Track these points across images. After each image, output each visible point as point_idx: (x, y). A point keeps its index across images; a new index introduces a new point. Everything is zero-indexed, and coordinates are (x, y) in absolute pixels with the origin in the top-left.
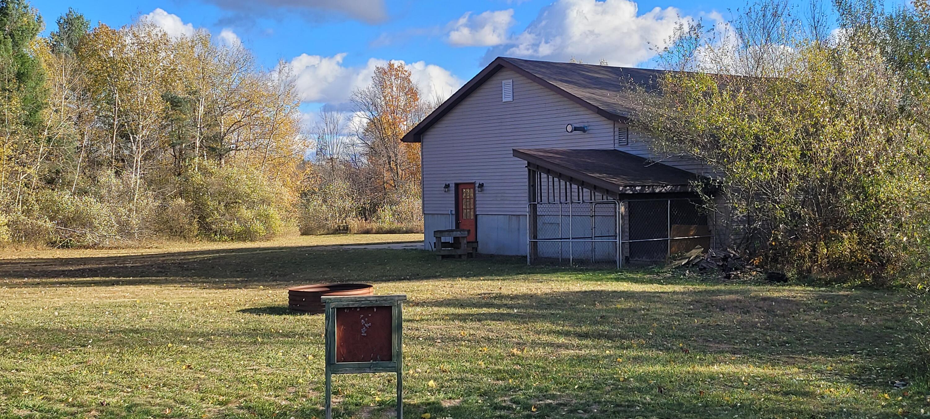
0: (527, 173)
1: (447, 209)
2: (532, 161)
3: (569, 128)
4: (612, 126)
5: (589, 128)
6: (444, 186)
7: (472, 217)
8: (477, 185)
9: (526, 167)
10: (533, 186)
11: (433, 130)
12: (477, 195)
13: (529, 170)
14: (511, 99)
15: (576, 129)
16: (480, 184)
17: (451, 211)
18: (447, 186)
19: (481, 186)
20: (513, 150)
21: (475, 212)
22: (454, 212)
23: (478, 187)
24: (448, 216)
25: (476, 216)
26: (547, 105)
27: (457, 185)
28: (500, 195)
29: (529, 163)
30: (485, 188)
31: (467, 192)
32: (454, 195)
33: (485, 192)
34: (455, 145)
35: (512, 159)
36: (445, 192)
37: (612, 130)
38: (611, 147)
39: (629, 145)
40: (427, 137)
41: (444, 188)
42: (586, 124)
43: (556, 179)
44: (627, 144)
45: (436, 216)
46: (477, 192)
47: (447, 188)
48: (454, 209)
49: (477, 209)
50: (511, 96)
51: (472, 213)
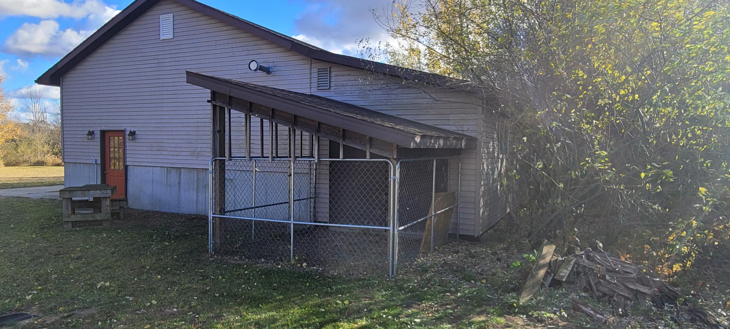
0: (211, 112)
1: (92, 158)
2: (220, 89)
3: (254, 66)
4: (308, 66)
5: (276, 69)
6: (87, 132)
7: (122, 167)
8: (128, 133)
9: (209, 101)
10: (219, 131)
11: (73, 72)
12: (127, 144)
13: (214, 107)
14: (171, 36)
15: (261, 68)
16: (130, 132)
17: (96, 160)
18: (91, 133)
19: (133, 134)
20: (186, 72)
21: (125, 161)
22: (99, 162)
23: (128, 135)
24: (92, 165)
25: (126, 167)
26: (218, 43)
27: (103, 133)
28: (156, 145)
29: (214, 94)
30: (137, 137)
31: (116, 141)
32: (99, 143)
33: (137, 141)
34: (100, 88)
35: (185, 88)
36: (88, 139)
37: (308, 71)
38: (307, 92)
39: (332, 89)
40: (67, 79)
41: (88, 134)
42: (271, 65)
43: (266, 123)
44: (329, 89)
45: (78, 165)
46: (127, 140)
47: (91, 135)
48: (99, 159)
49: (128, 159)
50: (172, 33)
51: (121, 164)
